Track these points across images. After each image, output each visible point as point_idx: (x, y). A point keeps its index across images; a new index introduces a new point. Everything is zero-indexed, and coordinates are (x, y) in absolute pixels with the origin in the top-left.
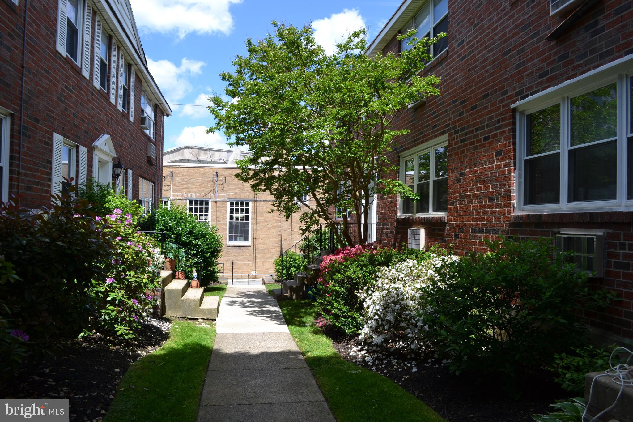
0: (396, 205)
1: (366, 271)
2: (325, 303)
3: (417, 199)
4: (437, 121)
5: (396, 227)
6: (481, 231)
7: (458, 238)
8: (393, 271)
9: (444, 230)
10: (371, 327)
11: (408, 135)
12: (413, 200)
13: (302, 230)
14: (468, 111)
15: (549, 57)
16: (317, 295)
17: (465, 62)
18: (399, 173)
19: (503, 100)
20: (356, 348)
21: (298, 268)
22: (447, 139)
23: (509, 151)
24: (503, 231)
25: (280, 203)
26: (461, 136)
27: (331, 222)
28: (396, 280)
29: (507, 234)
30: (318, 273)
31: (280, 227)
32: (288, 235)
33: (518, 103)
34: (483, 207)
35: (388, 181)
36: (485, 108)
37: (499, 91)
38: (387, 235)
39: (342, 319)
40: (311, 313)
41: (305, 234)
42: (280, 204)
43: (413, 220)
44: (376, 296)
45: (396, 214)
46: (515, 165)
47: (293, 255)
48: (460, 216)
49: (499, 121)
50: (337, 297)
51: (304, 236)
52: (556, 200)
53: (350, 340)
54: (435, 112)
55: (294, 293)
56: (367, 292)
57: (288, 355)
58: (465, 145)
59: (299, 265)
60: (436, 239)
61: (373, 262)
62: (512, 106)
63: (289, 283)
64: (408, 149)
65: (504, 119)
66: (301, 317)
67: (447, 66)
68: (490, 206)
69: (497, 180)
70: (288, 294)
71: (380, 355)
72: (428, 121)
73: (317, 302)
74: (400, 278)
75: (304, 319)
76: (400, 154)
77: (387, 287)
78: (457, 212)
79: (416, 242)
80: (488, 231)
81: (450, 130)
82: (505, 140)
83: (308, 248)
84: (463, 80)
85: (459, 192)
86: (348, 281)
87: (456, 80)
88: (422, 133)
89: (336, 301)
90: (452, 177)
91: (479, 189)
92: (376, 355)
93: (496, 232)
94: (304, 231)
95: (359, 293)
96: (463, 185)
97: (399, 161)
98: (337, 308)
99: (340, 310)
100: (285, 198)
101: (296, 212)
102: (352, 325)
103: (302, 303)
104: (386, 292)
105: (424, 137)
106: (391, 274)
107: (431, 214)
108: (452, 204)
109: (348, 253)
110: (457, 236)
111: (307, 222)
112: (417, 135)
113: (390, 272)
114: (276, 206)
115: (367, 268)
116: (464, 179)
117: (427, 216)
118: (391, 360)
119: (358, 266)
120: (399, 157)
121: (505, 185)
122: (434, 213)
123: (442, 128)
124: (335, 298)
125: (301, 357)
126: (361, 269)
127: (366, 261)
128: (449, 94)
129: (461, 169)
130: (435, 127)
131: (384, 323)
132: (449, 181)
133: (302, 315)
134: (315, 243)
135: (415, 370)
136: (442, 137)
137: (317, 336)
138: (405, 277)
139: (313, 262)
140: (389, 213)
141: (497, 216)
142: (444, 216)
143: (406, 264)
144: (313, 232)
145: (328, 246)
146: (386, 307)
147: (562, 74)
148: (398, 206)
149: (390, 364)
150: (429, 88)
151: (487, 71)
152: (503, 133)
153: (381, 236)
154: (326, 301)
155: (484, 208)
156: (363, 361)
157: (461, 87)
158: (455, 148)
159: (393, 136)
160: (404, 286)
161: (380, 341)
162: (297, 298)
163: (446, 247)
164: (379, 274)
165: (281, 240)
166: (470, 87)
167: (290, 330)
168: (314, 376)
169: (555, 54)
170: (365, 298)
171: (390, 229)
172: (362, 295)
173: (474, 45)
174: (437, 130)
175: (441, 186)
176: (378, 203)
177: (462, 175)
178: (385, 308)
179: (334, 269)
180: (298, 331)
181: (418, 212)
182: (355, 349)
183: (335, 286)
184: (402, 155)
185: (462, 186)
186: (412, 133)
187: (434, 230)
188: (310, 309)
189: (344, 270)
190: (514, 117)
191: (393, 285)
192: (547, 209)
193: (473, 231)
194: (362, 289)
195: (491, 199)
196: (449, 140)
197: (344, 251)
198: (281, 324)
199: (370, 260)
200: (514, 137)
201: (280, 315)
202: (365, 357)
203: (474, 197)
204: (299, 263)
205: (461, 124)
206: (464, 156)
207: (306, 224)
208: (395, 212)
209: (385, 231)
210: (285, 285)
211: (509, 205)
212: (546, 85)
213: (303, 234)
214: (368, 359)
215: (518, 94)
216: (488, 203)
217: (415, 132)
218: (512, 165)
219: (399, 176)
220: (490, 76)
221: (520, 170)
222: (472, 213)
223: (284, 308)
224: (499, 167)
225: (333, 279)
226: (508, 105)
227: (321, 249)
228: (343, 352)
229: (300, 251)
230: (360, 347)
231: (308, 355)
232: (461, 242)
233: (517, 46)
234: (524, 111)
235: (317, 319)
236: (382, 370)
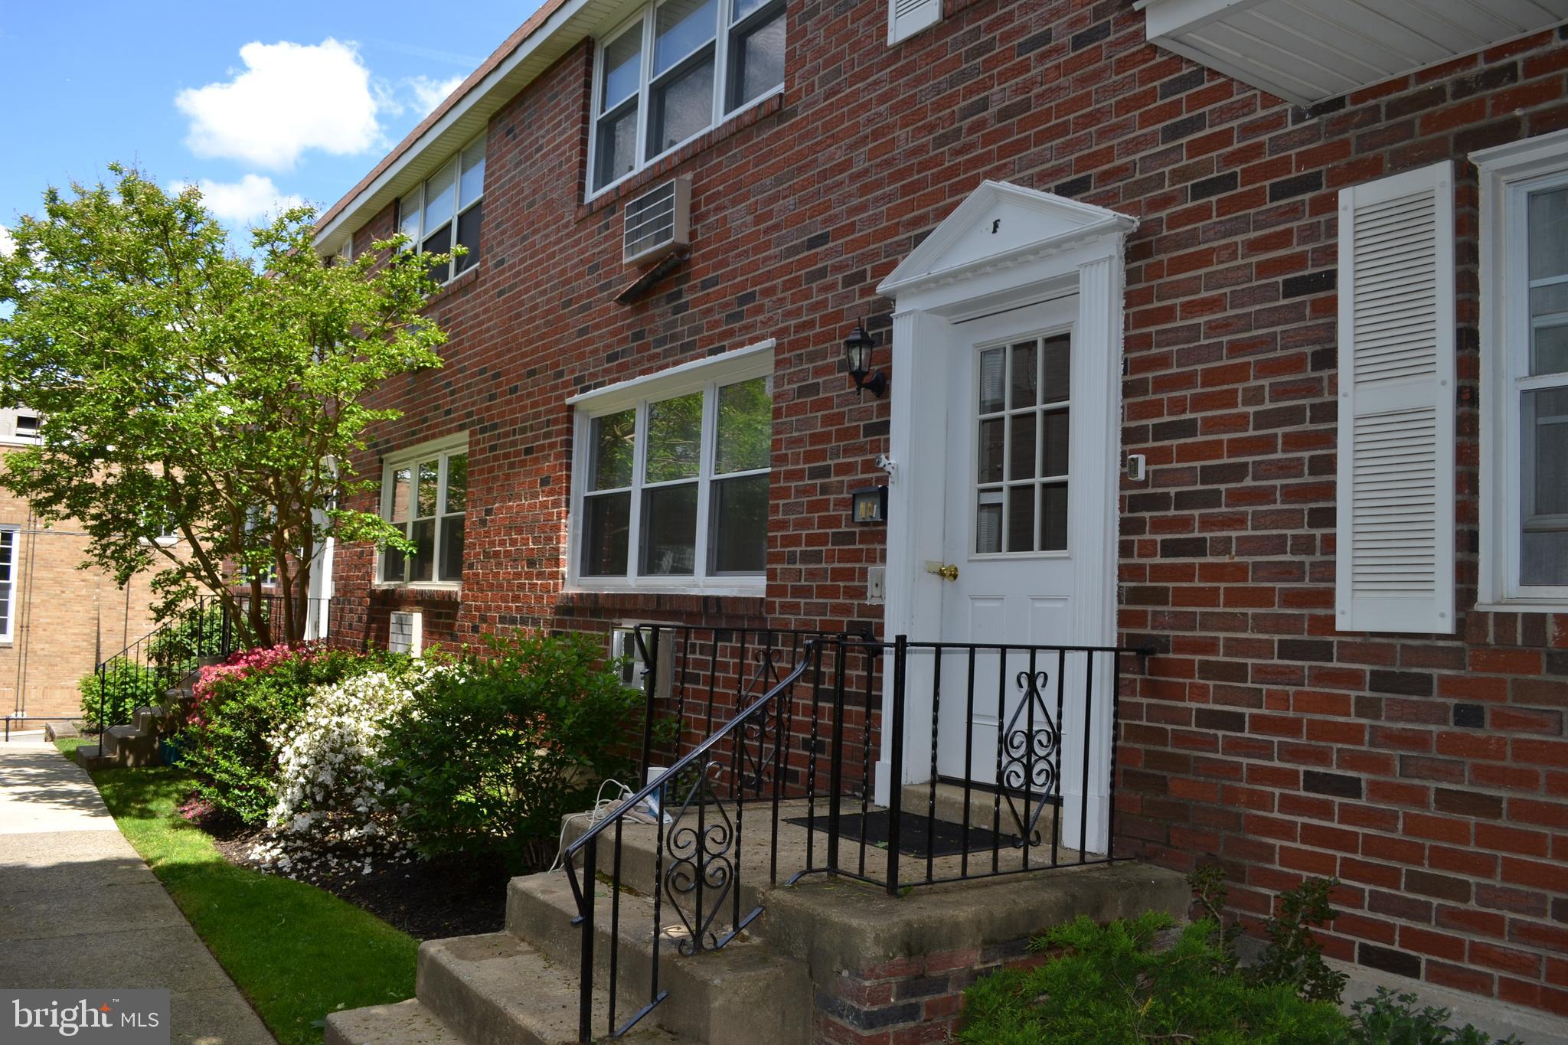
0: (370, 562)
1: (289, 696)
2: (201, 761)
3: (411, 552)
4: (453, 402)
5: (370, 608)
6: (513, 621)
7: (478, 632)
8: (340, 693)
9: (454, 616)
10: (291, 801)
11: (400, 420)
12: (404, 553)
13: (156, 610)
14: (503, 393)
15: (620, 330)
16: (184, 746)
17: (505, 301)
18: (379, 494)
19: (555, 388)
20: (263, 847)
21: (144, 699)
22: (468, 440)
23: (559, 479)
24: (546, 621)
25: (105, 548)
26: (491, 439)
27: (224, 593)
28: (344, 709)
29: (552, 626)
30: (189, 706)
31: (98, 599)
32: (119, 620)
33: (577, 398)
34: (518, 575)
35: (350, 513)
36: (530, 395)
37: (551, 369)
38: (350, 625)
39: (236, 792)
40: (170, 793)
41: (163, 621)
42: (105, 551)
43: (401, 595)
44: (302, 741)
45: (370, 581)
46: (568, 505)
47: (132, 668)
48: (482, 591)
49: (548, 423)
50: (226, 749)
51: (160, 624)
52: (622, 571)
53: (252, 834)
54: (449, 384)
55: (130, 752)
56: (286, 734)
57: (116, 866)
58: (496, 458)
59: (145, 693)
60: (441, 635)
61: (304, 676)
62: (569, 401)
63: (118, 731)
64: (399, 447)
65: (555, 422)
66: (146, 801)
67: (475, 298)
68: (529, 576)
69: (542, 529)
70: (116, 757)
71: (307, 854)
72: (437, 399)
73: (182, 759)
74: (351, 706)
75: (152, 806)
76: (384, 456)
77: (323, 722)
78: (478, 583)
79: (404, 640)
80: (524, 622)
81: (473, 423)
82: (556, 459)
83: (169, 650)
84: (501, 333)
85: (482, 544)
86: (251, 716)
87: (488, 330)
88: (425, 420)
89: (225, 757)
90: (472, 516)
91: (513, 542)
92: (299, 855)
93: (536, 622)
94: (160, 614)
95: (270, 736)
96: (488, 532)
97: (381, 469)
98: (226, 771)
99: (233, 775)
100: (116, 537)
101: (142, 570)
102: (257, 804)
103: (148, 775)
104: (322, 731)
105: (428, 428)
106: (334, 698)
107: (436, 585)
108: (471, 567)
109: (257, 661)
110: (475, 629)
111: (168, 592)
112: (417, 423)
113: (333, 694)
114: (95, 555)
115: (292, 689)
116: (492, 521)
117: (427, 588)
118: (327, 861)
119: (273, 686)
120: (381, 461)
121: (551, 539)
122: (441, 583)
123: (460, 418)
124: (222, 752)
125: (145, 867)
126: (279, 691)
127: (291, 676)
128: (476, 354)
129: (487, 502)
130: (448, 412)
131: (316, 789)
132: (467, 523)
133: (148, 797)
134: (186, 640)
135: (367, 870)
136: (456, 435)
137: (180, 832)
138: (362, 704)
139: (179, 683)
140: (358, 576)
141: (539, 593)
142: (456, 589)
143: (366, 680)
144: (182, 616)
145: (218, 646)
146: (319, 760)
147: (636, 363)
148: (375, 565)
149: (324, 866)
150: (422, 352)
151: (537, 328)
152: (552, 446)
153: (340, 627)
154: (203, 757)
155: (520, 579)
156: (273, 868)
157: (495, 346)
158: (478, 460)
159: (367, 420)
160: (358, 719)
161: (306, 825)
162: (137, 764)
163: (458, 649)
164: (311, 700)
165: (98, 633)
166: (509, 351)
167: (121, 826)
168: (170, 894)
169: (629, 327)
170: (282, 746)
171: (358, 613)
172: (275, 741)
173: (518, 273)
174: (452, 421)
175: (454, 528)
176: (336, 555)
177: (488, 512)
178: (318, 762)
179: (223, 693)
180: (137, 827)
181: (412, 579)
182: (259, 849)
183: (222, 726)
184: (387, 459)
185: (487, 534)
186: (407, 418)
187: (439, 616)
188: (168, 785)
189: (243, 694)
190: (570, 420)
191: (336, 719)
192: (607, 585)
193: (502, 620)
194: (276, 729)
195: (531, 563)
196: (470, 443)
197: (248, 655)
198: (96, 816)
199: (298, 673)
200: (569, 455)
201: (96, 800)
202: (279, 859)
203: (505, 557)
204: (144, 687)
205: (492, 417)
206: (493, 478)
207: (165, 597)
208: (369, 577)
209: (348, 616)
210: (109, 736)
211: (554, 575)
212: (615, 376)
213: (157, 620)
214: (285, 862)
215: (579, 380)
216: (526, 569)
217: (414, 415)
218: (563, 504)
219: (379, 501)
220: (541, 337)
221: (576, 514)
222: (501, 586)
223: (106, 786)
224: (544, 505)
225: (219, 713)
226: (561, 398)
227: (201, 653)
228: (235, 856)
229: (150, 659)
230: (270, 844)
231: (159, 863)
232: (481, 641)
233: (580, 298)
234: (588, 411)
235: (183, 805)
236: (308, 878)
